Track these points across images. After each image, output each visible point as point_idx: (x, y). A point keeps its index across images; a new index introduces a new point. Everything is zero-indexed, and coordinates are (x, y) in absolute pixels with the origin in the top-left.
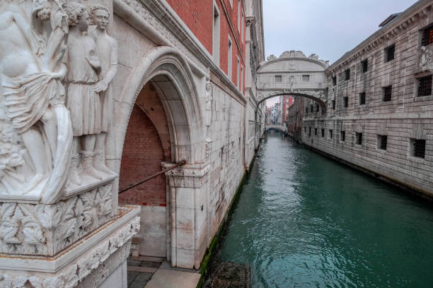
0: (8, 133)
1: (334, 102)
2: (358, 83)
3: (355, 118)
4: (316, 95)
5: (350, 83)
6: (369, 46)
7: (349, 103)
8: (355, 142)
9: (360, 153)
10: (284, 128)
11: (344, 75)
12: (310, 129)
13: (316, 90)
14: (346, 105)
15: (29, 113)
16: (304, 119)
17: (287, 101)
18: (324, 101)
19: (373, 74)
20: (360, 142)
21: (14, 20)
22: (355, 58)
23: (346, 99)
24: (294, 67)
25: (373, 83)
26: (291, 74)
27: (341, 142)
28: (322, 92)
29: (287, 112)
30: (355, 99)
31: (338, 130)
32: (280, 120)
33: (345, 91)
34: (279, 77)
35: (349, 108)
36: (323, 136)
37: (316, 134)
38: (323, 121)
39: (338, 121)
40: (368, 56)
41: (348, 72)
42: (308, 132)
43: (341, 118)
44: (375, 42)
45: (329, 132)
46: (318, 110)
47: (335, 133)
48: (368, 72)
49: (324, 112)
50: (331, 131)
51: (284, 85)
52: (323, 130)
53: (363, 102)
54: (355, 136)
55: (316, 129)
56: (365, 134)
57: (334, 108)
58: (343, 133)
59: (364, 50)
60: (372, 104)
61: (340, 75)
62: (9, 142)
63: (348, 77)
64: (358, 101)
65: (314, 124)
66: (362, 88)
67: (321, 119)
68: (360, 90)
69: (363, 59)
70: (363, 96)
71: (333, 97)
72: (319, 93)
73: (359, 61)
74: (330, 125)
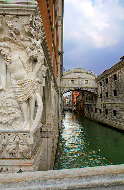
0: (15, 103)
1: (101, 94)
2: (112, 85)
3: (112, 103)
4: (92, 91)
5: (109, 85)
6: (117, 68)
7: (109, 95)
8: (112, 115)
9: (116, 120)
10: (74, 109)
11: (105, 81)
12: (89, 109)
13: (92, 88)
14: (107, 96)
15: (26, 95)
16: (85, 103)
17: (75, 94)
18: (96, 94)
19: (120, 81)
20: (115, 115)
21: (19, 58)
22: (111, 73)
23: (107, 93)
24: (80, 76)
25: (120, 85)
26: (79, 80)
27: (105, 115)
28: (95, 89)
29: (75, 100)
30: (111, 93)
31: (104, 109)
32: (71, 104)
33: (106, 89)
34: (73, 81)
35: (108, 98)
36: (96, 112)
37: (92, 111)
38: (95, 104)
39: (104, 104)
40: (116, 73)
41: (107, 80)
42: (87, 110)
43: (105, 103)
44: (119, 66)
45: (99, 110)
46: (93, 99)
47: (102, 110)
48: (117, 80)
49: (96, 100)
50: (100, 109)
51: (75, 85)
52: (96, 109)
53: (115, 94)
54: (113, 112)
55: (92, 109)
56: (118, 111)
57: (101, 98)
58: (106, 110)
59: (114, 70)
60: (120, 96)
61: (103, 81)
62: (15, 107)
63: (107, 82)
64: (113, 94)
65: (91, 106)
66: (115, 88)
67: (95, 103)
68: (114, 89)
69: (114, 74)
70: (115, 92)
71: (100, 92)
72: (93, 90)
73: (112, 75)
74: (99, 107)
